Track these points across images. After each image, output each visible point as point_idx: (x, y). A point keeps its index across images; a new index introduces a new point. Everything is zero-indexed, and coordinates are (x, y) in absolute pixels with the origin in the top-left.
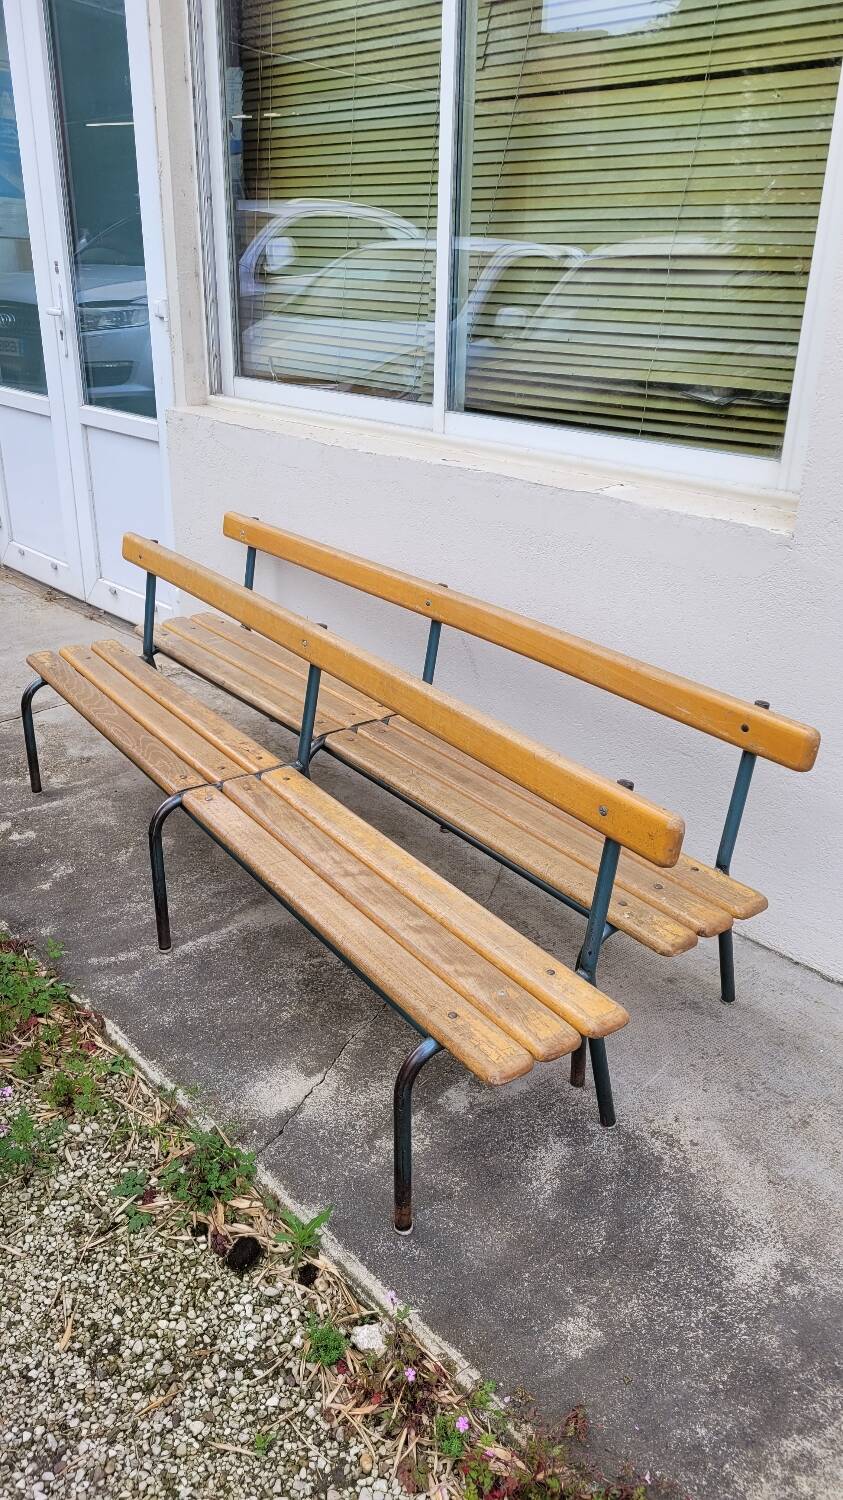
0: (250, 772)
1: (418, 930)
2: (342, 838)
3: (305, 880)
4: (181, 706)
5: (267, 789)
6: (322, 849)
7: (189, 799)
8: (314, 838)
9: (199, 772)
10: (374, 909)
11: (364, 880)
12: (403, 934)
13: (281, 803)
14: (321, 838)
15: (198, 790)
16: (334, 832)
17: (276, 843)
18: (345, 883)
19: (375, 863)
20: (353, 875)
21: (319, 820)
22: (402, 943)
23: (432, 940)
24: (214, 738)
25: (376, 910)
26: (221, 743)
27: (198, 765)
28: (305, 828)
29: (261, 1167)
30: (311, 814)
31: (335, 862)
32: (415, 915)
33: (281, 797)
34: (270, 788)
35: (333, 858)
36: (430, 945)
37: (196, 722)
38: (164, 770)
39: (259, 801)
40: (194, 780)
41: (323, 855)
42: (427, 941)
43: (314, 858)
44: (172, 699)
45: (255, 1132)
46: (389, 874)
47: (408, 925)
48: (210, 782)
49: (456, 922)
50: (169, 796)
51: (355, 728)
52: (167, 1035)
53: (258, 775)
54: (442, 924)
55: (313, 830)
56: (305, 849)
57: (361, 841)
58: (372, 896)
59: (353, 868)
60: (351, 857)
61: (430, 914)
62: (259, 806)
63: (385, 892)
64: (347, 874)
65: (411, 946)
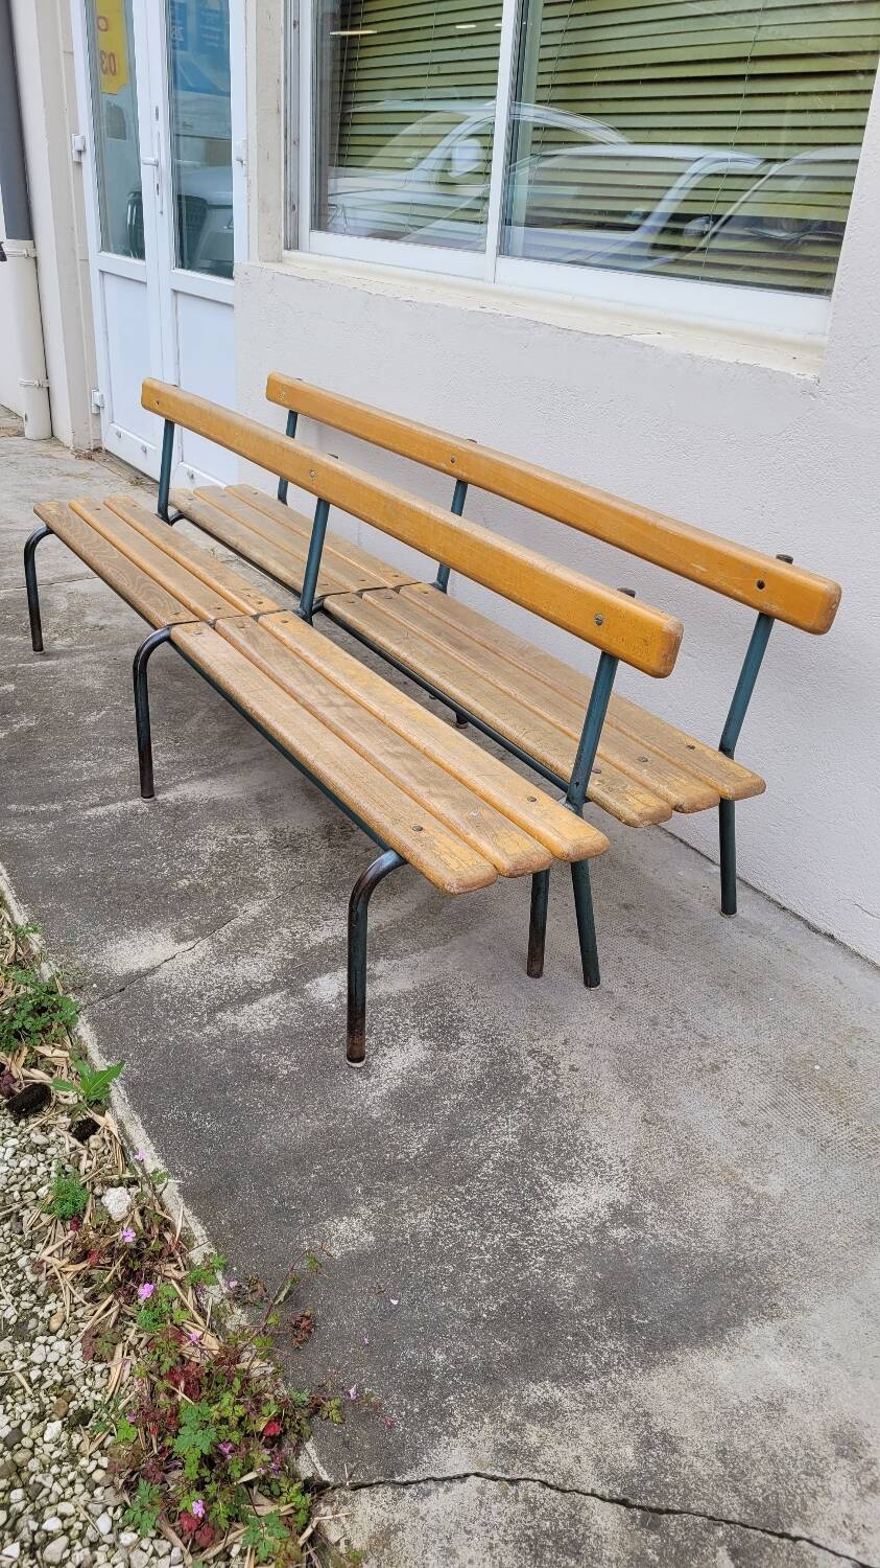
0: (245, 613)
1: (394, 755)
2: (333, 675)
3: (284, 706)
4: (187, 555)
5: (261, 629)
6: (309, 681)
7: (178, 633)
8: (303, 673)
9: (194, 612)
10: (354, 736)
11: (348, 711)
12: (381, 759)
13: (276, 641)
14: (309, 672)
15: (188, 625)
16: (326, 669)
17: (260, 673)
18: (328, 713)
19: (364, 699)
20: (338, 706)
21: (312, 658)
22: (379, 767)
23: (409, 764)
24: (216, 583)
25: (355, 737)
26: (222, 588)
27: (194, 604)
28: (295, 663)
29: (82, 1019)
30: (305, 653)
31: (321, 694)
32: (397, 743)
33: (276, 637)
34: (266, 629)
35: (319, 691)
36: (406, 769)
37: (200, 570)
38: (157, 606)
39: (252, 639)
40: (185, 616)
41: (308, 687)
42: (404, 765)
43: (298, 690)
44: (177, 548)
45: (95, 986)
46: (375, 707)
47: (389, 753)
48: (202, 619)
49: (438, 752)
50: (156, 629)
51: (360, 594)
52: (52, 886)
53: (256, 617)
54: (425, 754)
55: (303, 666)
56: (290, 682)
57: (351, 678)
58: (354, 725)
59: (338, 700)
60: (339, 692)
61: (414, 745)
62: (249, 642)
63: (370, 723)
64: (331, 704)
65: (387, 769)
